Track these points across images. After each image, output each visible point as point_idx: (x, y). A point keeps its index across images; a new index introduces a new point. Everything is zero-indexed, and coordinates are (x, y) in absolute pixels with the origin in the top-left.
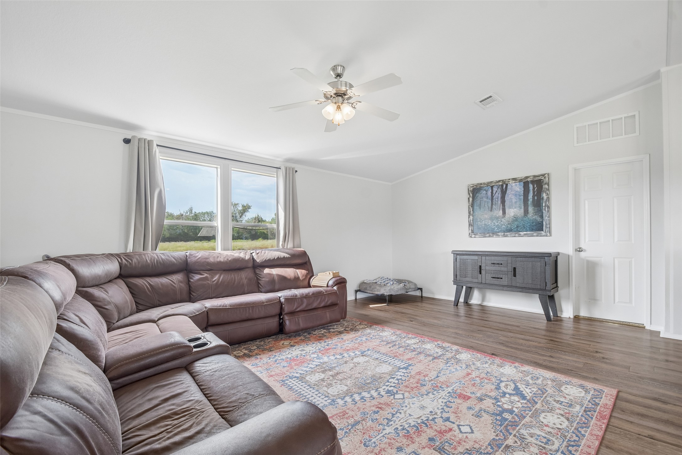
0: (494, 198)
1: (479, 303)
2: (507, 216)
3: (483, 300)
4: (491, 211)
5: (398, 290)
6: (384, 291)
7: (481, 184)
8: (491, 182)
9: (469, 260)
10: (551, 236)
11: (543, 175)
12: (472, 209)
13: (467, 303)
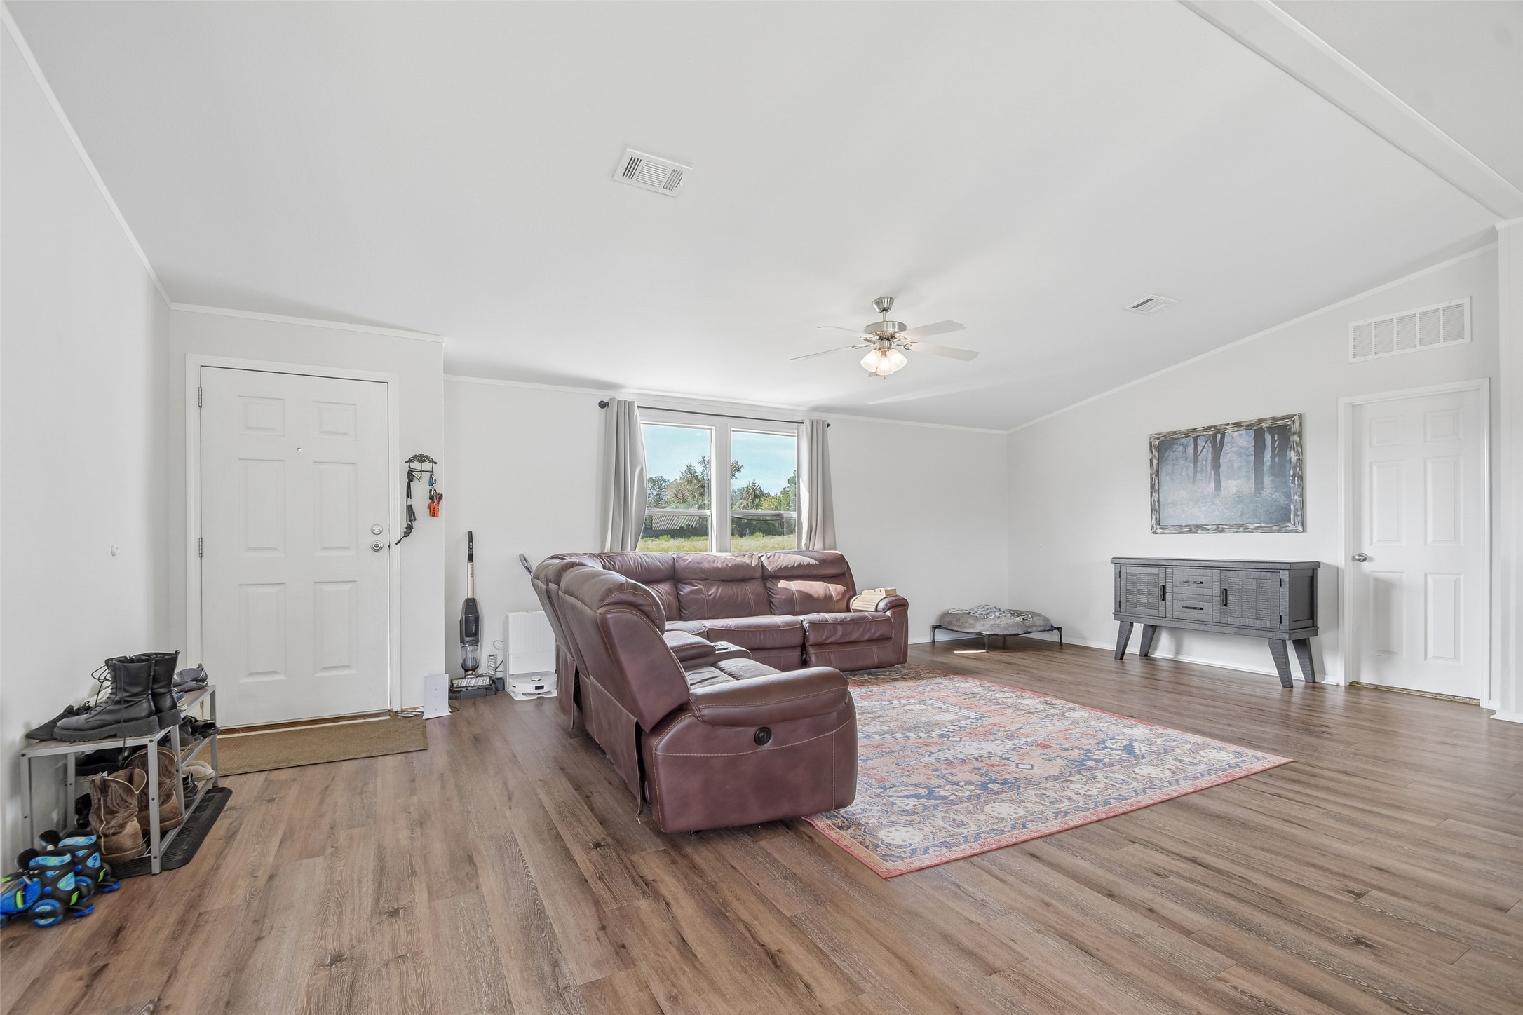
0: (1200, 459)
1: (1170, 656)
2: (1223, 493)
3: (1178, 651)
4: (1194, 483)
5: (1008, 627)
6: (982, 628)
7: (1175, 433)
8: (1194, 430)
9: (1143, 576)
10: (1304, 531)
11: (1290, 417)
12: (1157, 481)
13: (1146, 655)
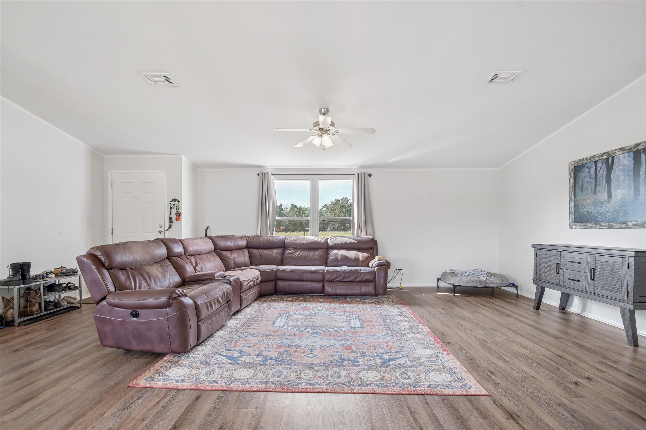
0: (598, 176)
1: (579, 312)
2: (613, 199)
3: (584, 309)
4: (595, 194)
7: (583, 160)
8: (595, 156)
9: (548, 256)
12: (573, 193)
13: (564, 309)
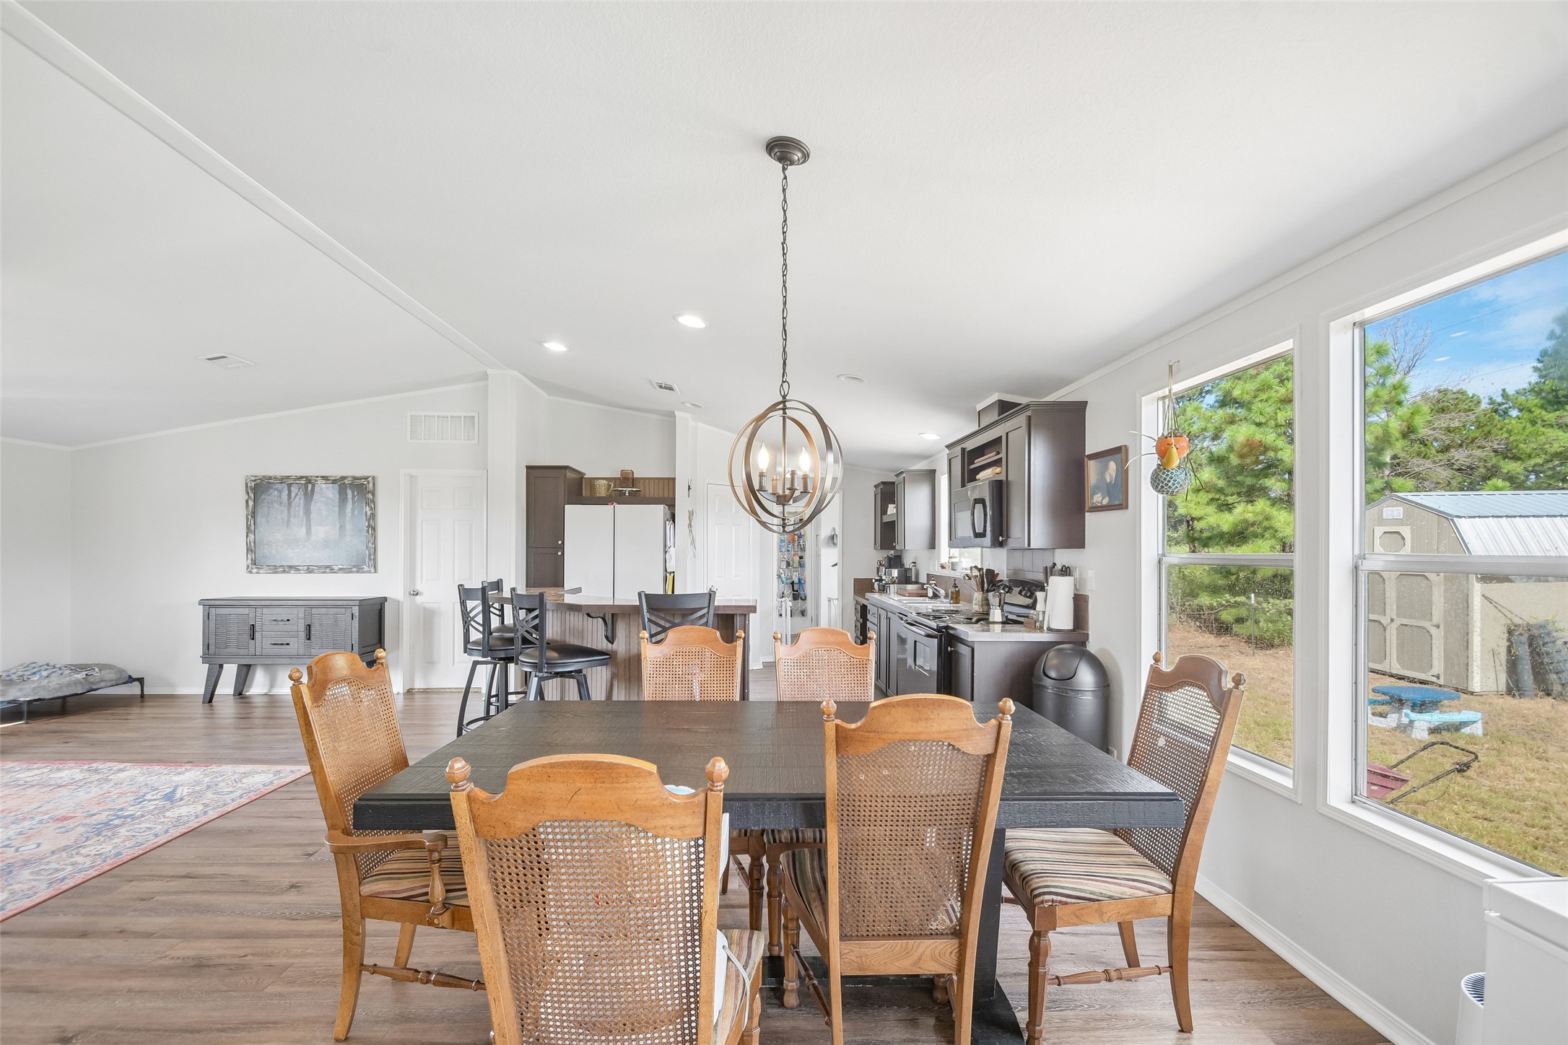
0: (293, 505)
1: (265, 691)
2: (313, 537)
3: (271, 685)
4: (287, 526)
6: (19, 694)
7: (270, 478)
8: (288, 477)
9: (232, 617)
10: (375, 572)
11: (366, 478)
12: (252, 522)
13: (240, 694)
